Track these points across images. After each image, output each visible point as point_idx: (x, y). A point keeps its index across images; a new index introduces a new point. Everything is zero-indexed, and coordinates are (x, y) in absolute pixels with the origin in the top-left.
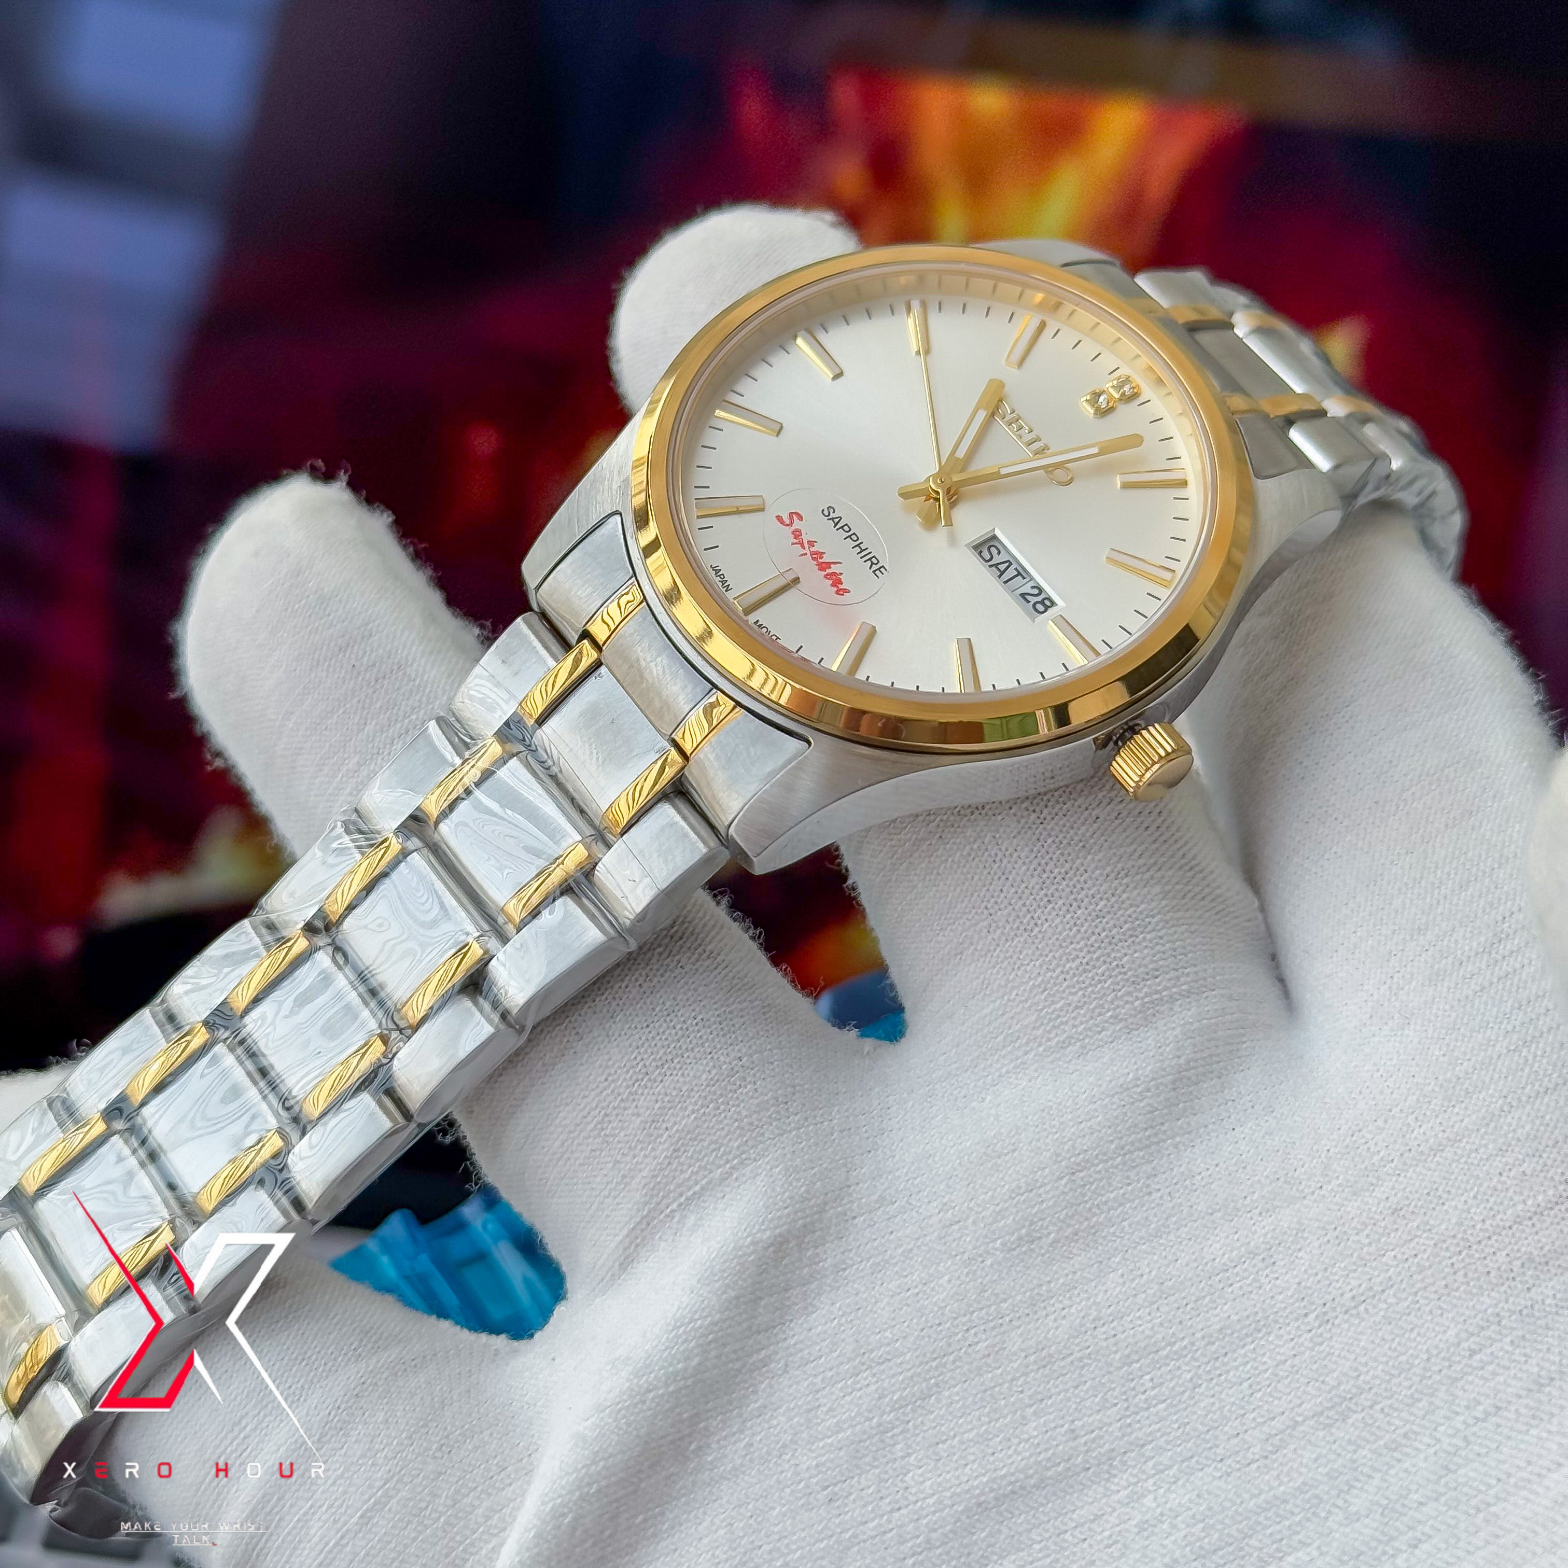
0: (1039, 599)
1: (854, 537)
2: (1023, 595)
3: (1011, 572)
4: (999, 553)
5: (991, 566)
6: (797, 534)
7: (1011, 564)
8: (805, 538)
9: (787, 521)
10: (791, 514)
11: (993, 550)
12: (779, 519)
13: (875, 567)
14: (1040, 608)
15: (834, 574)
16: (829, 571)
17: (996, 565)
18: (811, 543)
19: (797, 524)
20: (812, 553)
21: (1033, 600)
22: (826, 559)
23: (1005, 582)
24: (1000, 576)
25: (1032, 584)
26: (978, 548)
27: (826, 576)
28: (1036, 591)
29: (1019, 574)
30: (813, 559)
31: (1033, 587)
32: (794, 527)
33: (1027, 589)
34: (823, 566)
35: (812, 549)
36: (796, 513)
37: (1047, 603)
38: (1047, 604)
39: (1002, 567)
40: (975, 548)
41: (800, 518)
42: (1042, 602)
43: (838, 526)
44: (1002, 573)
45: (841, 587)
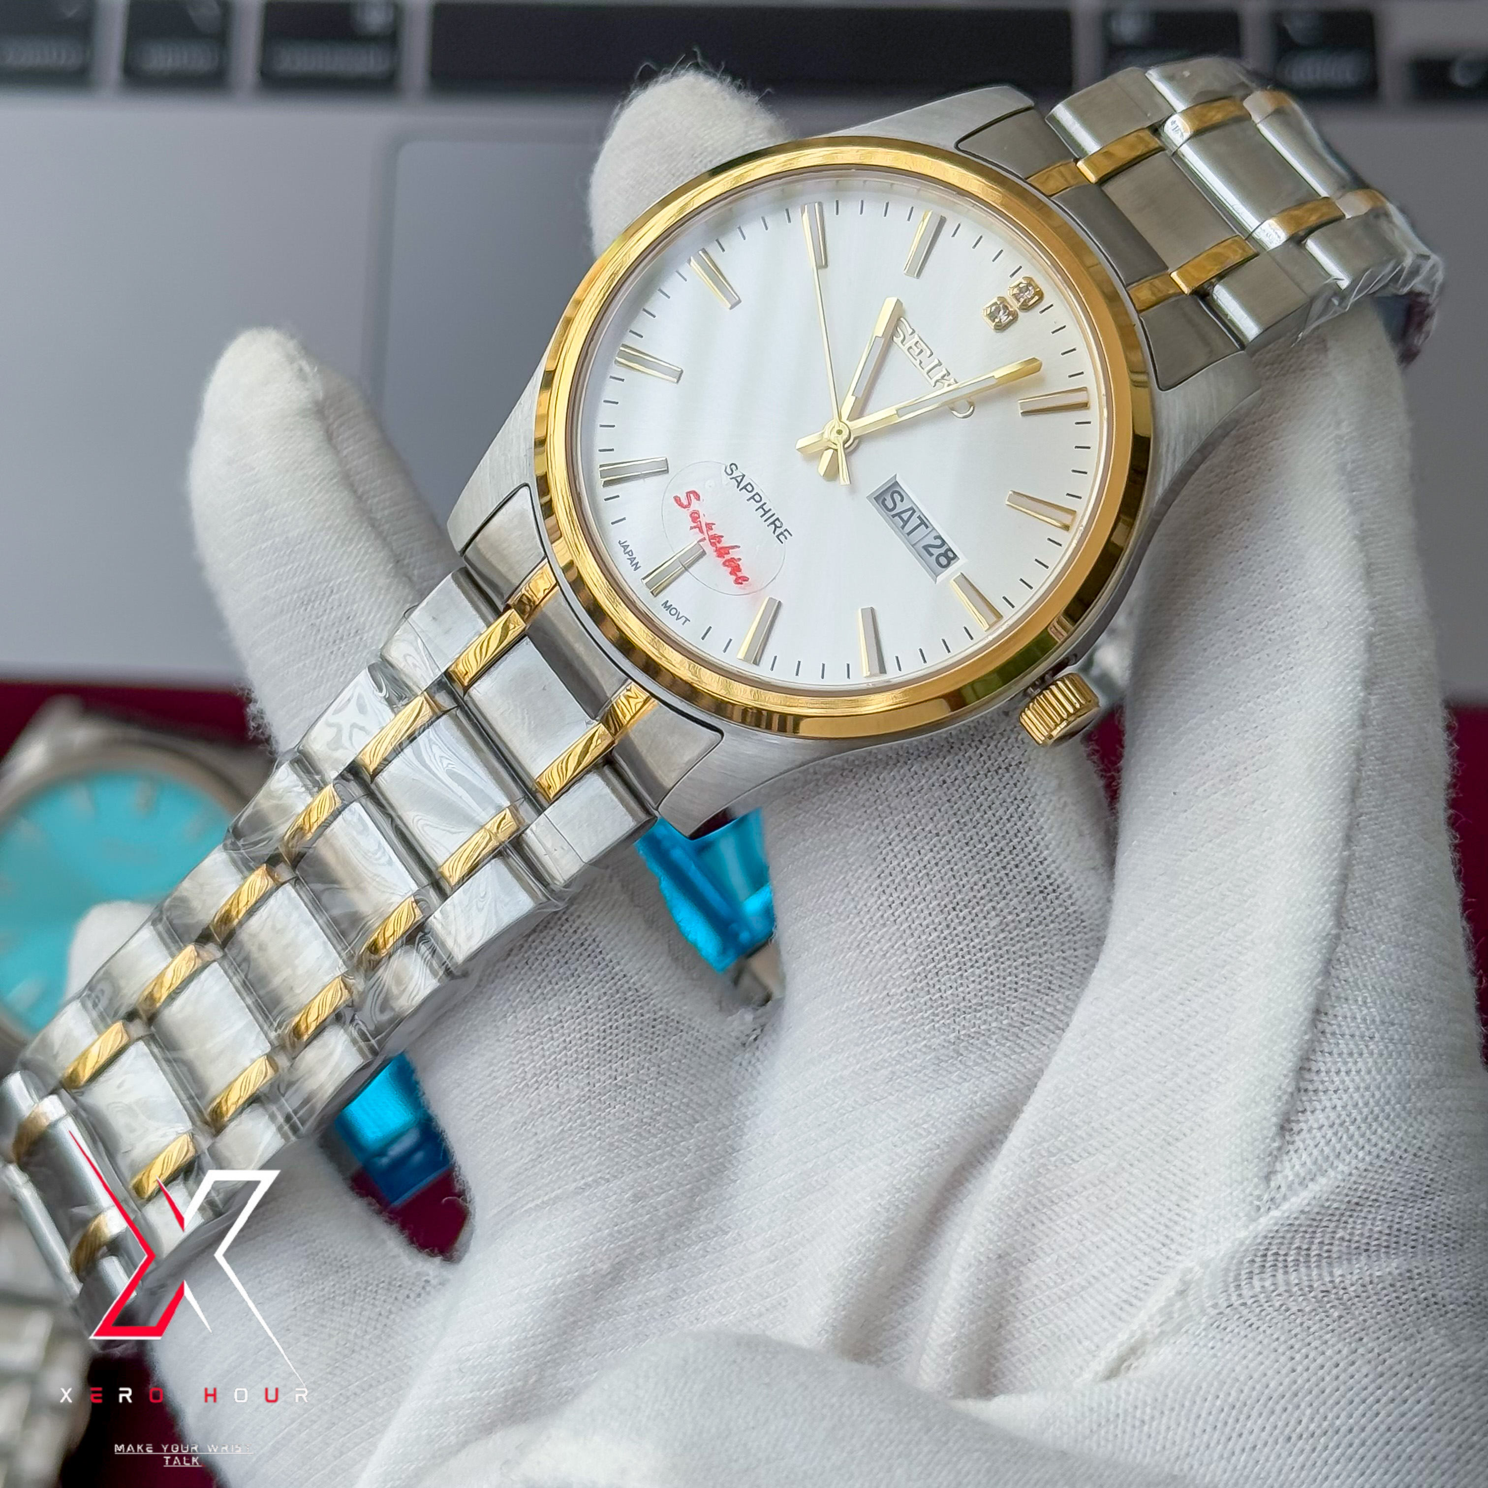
0: (942, 550)
1: (757, 498)
2: (926, 548)
3: (915, 522)
4: (902, 501)
5: (894, 516)
6: (695, 516)
7: (914, 512)
8: (704, 520)
9: (685, 502)
10: (688, 494)
11: (896, 496)
12: (677, 500)
13: (778, 531)
14: (943, 561)
15: (732, 560)
16: (727, 557)
17: (899, 515)
18: (709, 526)
19: (695, 505)
20: (712, 537)
21: (936, 552)
22: (725, 543)
23: (909, 534)
24: (903, 527)
25: (934, 534)
26: (879, 498)
27: (724, 564)
28: (938, 542)
29: (923, 523)
30: (713, 544)
31: (936, 538)
32: (692, 509)
33: (930, 540)
34: (722, 552)
35: (711, 533)
36: (694, 492)
37: (951, 555)
38: (949, 557)
39: (905, 516)
40: (876, 499)
41: (698, 497)
42: (945, 555)
43: (741, 486)
44: (906, 523)
45: (740, 574)
